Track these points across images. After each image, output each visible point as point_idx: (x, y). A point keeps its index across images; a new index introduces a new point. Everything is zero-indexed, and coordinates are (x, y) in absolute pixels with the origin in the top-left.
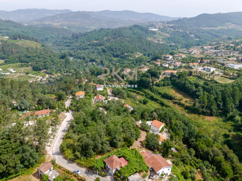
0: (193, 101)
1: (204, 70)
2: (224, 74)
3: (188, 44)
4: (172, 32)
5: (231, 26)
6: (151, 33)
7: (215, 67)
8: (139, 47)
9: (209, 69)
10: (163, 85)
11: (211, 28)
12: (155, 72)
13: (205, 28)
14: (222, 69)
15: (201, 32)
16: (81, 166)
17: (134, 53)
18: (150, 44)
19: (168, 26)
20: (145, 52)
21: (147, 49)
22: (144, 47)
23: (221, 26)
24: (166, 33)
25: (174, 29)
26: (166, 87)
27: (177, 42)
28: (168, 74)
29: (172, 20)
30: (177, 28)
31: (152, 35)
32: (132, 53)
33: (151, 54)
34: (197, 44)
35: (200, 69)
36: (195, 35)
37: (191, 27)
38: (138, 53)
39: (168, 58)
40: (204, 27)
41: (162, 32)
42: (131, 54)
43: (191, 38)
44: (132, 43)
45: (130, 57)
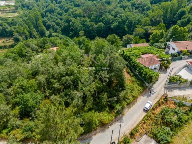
0: (9, 39)
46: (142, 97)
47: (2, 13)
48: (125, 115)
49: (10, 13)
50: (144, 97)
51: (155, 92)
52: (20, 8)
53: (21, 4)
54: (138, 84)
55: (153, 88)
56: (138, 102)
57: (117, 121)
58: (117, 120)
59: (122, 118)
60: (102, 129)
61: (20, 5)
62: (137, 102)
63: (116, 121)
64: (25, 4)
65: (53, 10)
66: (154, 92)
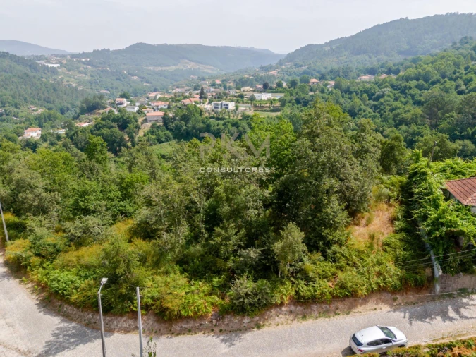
1: (215, 107)
2: (256, 106)
3: (135, 90)
4: (92, 71)
5: (191, 66)
6: (46, 71)
7: (232, 101)
8: (31, 94)
9: (224, 105)
10: (156, 142)
11: (160, 68)
12: (122, 117)
13: (151, 68)
14: (246, 103)
15: (148, 74)
16: (333, 307)
17: (22, 108)
18: (55, 90)
19: (79, 61)
20: (50, 105)
21: (52, 98)
22: (44, 94)
23: (174, 65)
24: (80, 72)
25: (93, 66)
26: (164, 144)
27: (112, 88)
28: (155, 119)
29: (81, 52)
30: (99, 65)
31: (49, 75)
32: (16, 106)
33: (68, 109)
34: (153, 89)
35: (208, 107)
36: (140, 78)
37: (124, 64)
38: (32, 106)
39: (121, 104)
40: (147, 66)
41: (69, 70)
42: (16, 110)
43: (135, 82)
44: (5, 86)
45: (14, 116)
46: (385, 308)
47: (255, 111)
48: (265, 329)
49: (268, 111)
50: (394, 311)
51: (462, 317)
52: (290, 104)
53: (295, 98)
54: (397, 259)
55: (465, 300)
56: (351, 314)
57: (221, 331)
58: (223, 327)
59: (243, 333)
60: (156, 326)
61: (291, 100)
62: (348, 314)
63: (217, 330)
64: (303, 99)
65: (356, 111)
66: (457, 312)
